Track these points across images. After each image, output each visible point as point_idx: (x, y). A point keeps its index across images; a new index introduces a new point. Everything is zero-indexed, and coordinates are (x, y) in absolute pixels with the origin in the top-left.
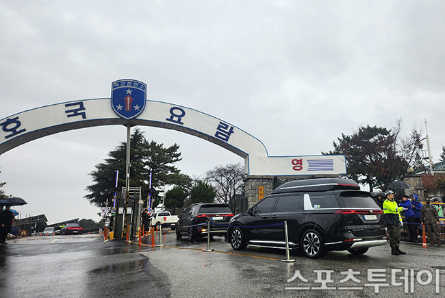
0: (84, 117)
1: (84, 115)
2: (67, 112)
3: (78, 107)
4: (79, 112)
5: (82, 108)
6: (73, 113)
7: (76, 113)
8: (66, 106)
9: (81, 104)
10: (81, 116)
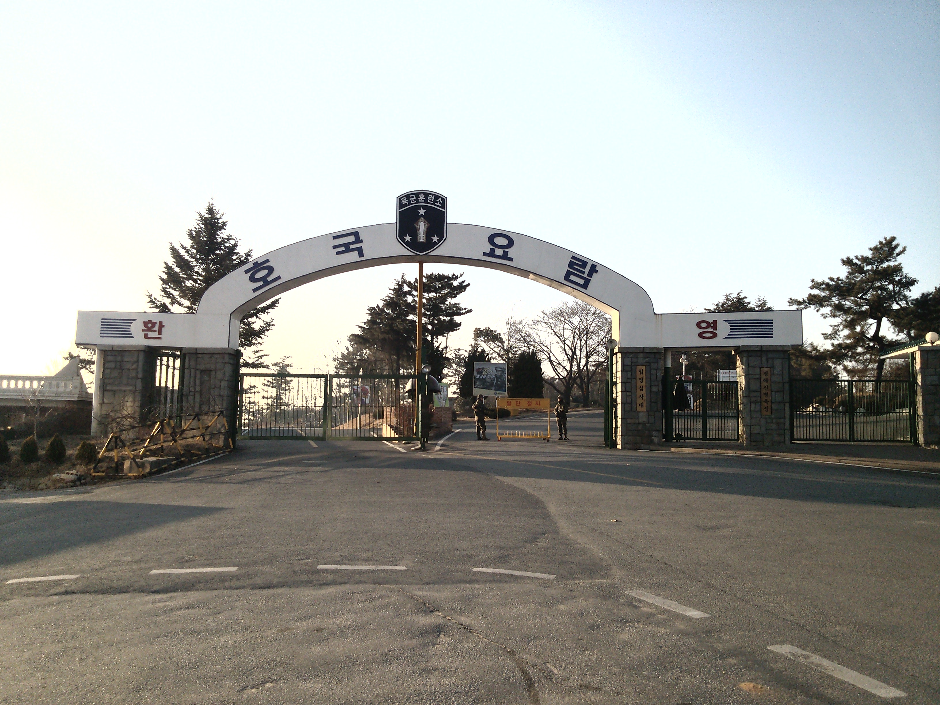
0: (361, 254)
1: (360, 251)
2: (335, 247)
3: (352, 239)
4: (352, 247)
5: (358, 240)
6: (343, 249)
7: (347, 248)
8: (335, 238)
9: (356, 234)
10: (356, 253)
